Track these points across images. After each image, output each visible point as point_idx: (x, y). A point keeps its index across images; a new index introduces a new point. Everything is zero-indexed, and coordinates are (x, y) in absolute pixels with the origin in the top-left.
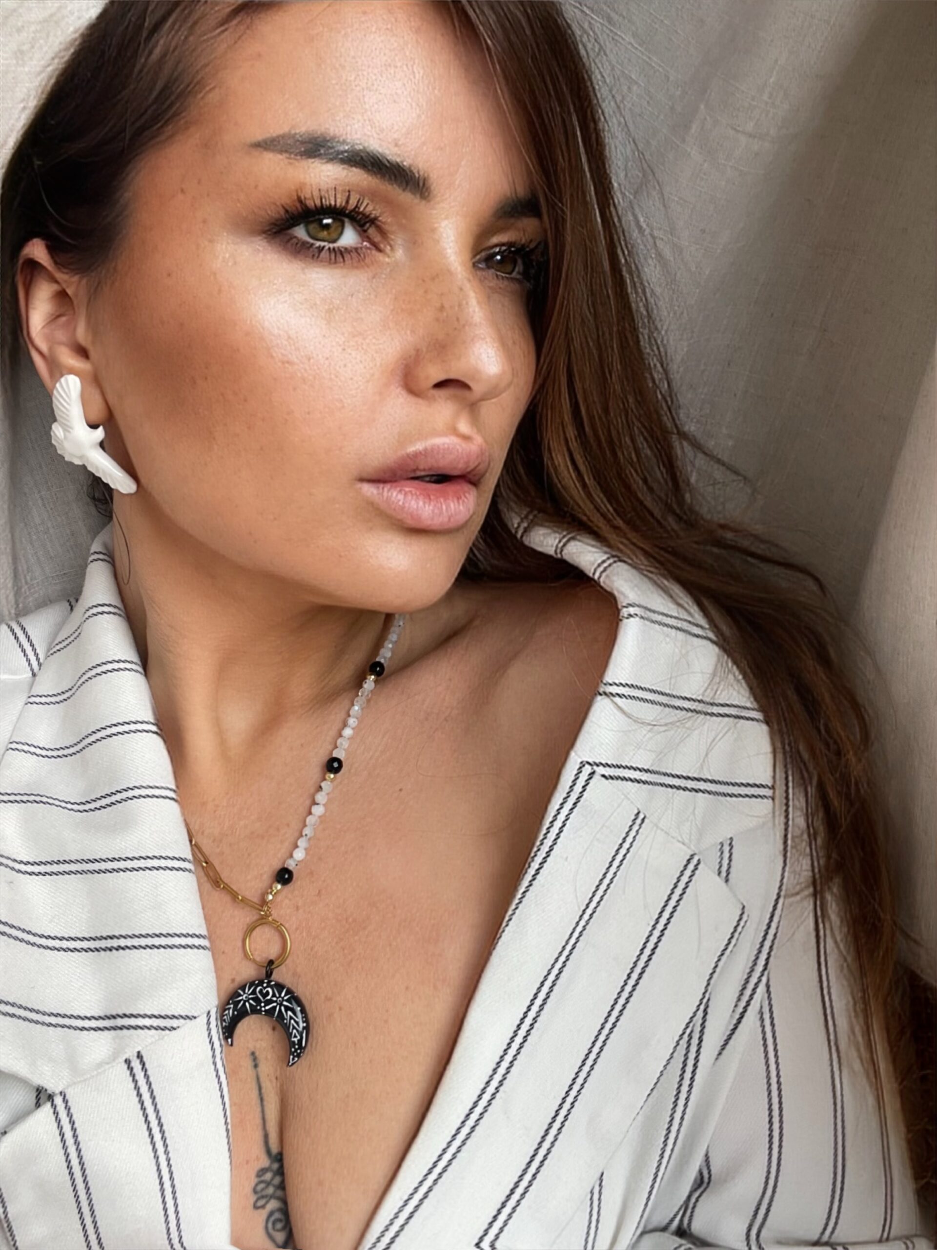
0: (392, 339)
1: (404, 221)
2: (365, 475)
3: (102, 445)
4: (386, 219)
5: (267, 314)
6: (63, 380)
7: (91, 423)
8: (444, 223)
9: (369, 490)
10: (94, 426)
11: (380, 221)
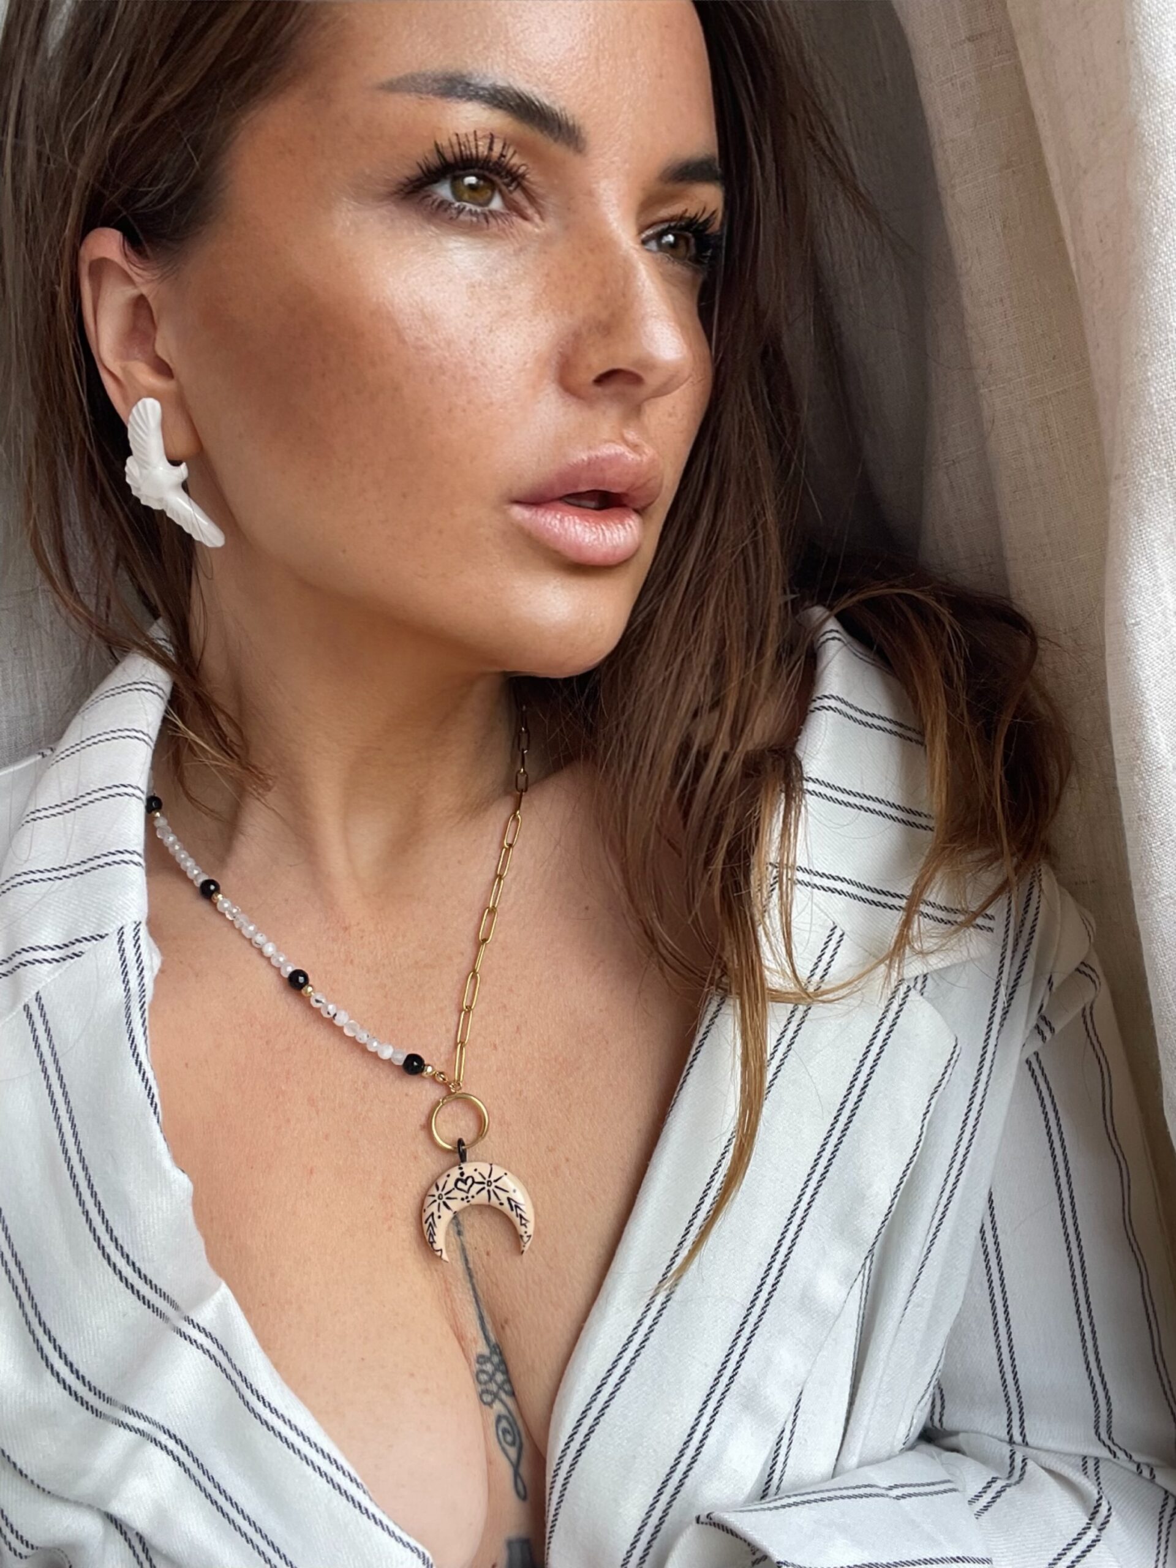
0: (547, 321)
1: (556, 182)
2: (515, 494)
3: (185, 486)
4: (534, 178)
5: (396, 289)
6: (140, 404)
7: (171, 459)
8: (603, 184)
9: (520, 513)
10: (175, 463)
11: (528, 181)
